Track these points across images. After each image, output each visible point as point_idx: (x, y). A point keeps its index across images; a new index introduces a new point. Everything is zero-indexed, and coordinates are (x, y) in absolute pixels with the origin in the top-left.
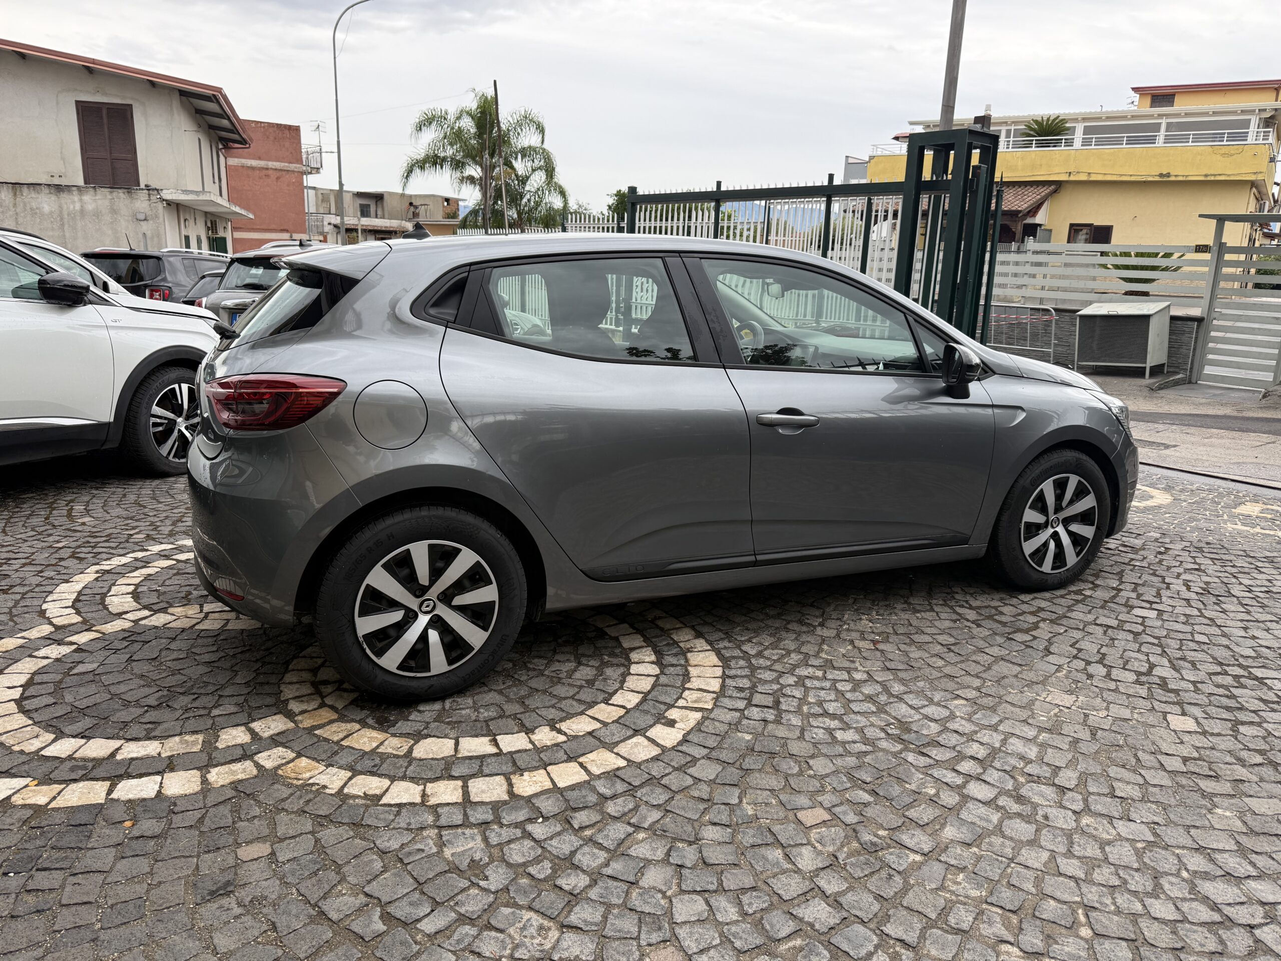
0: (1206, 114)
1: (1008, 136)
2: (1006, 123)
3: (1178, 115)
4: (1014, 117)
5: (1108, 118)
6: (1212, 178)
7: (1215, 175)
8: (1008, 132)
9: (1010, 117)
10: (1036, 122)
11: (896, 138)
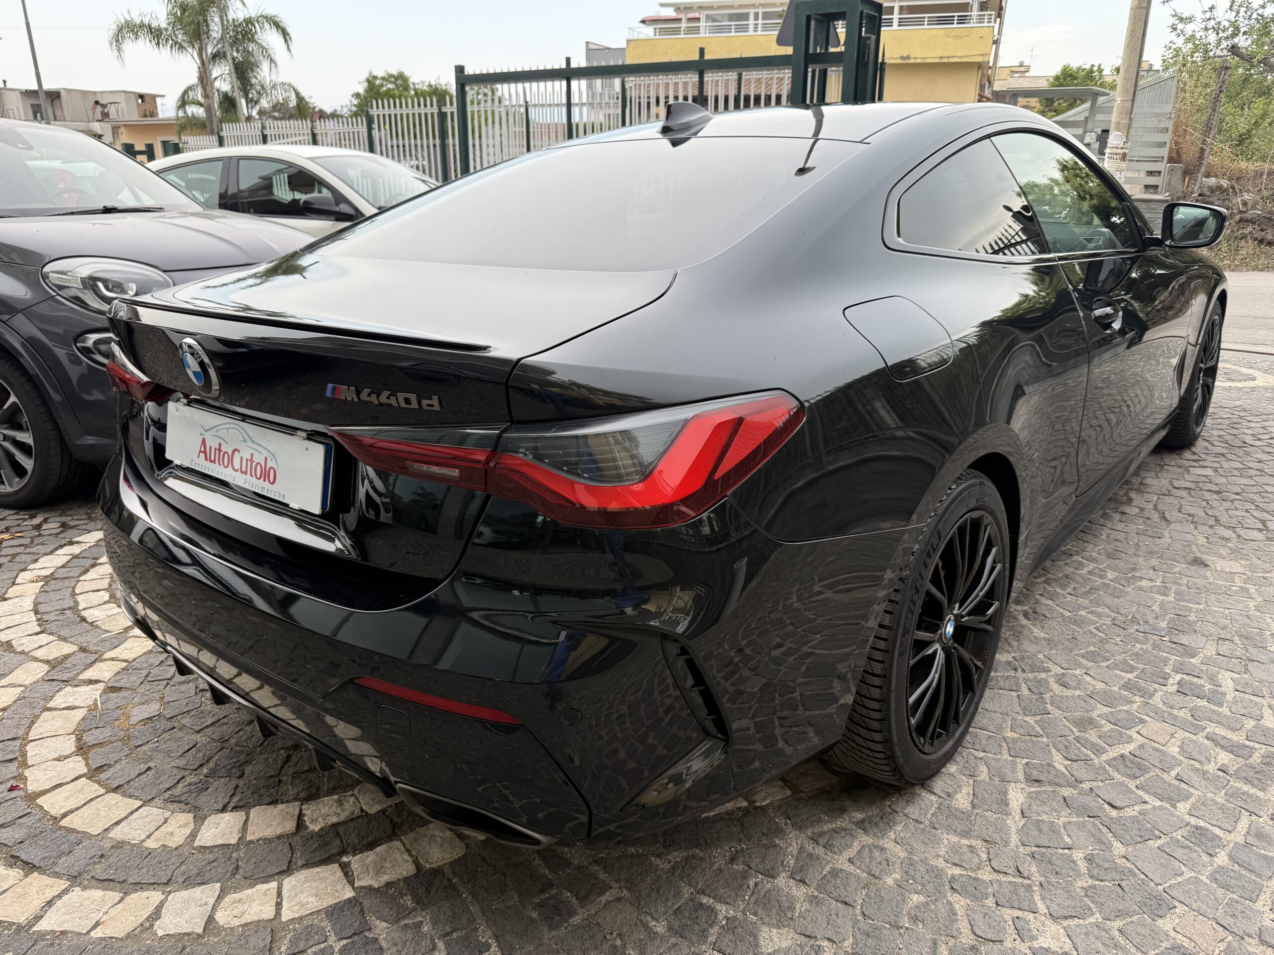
6: (946, 60)
7: (948, 57)
11: (643, 22)
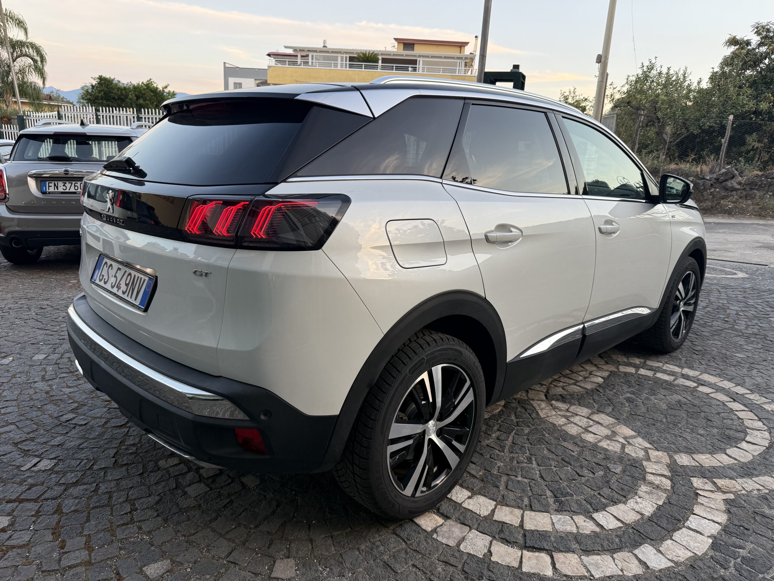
0: (441, 57)
1: (342, 60)
2: (340, 52)
3: (428, 57)
4: (345, 49)
5: (394, 55)
8: (342, 58)
9: (342, 49)
10: (363, 54)
11: (269, 55)
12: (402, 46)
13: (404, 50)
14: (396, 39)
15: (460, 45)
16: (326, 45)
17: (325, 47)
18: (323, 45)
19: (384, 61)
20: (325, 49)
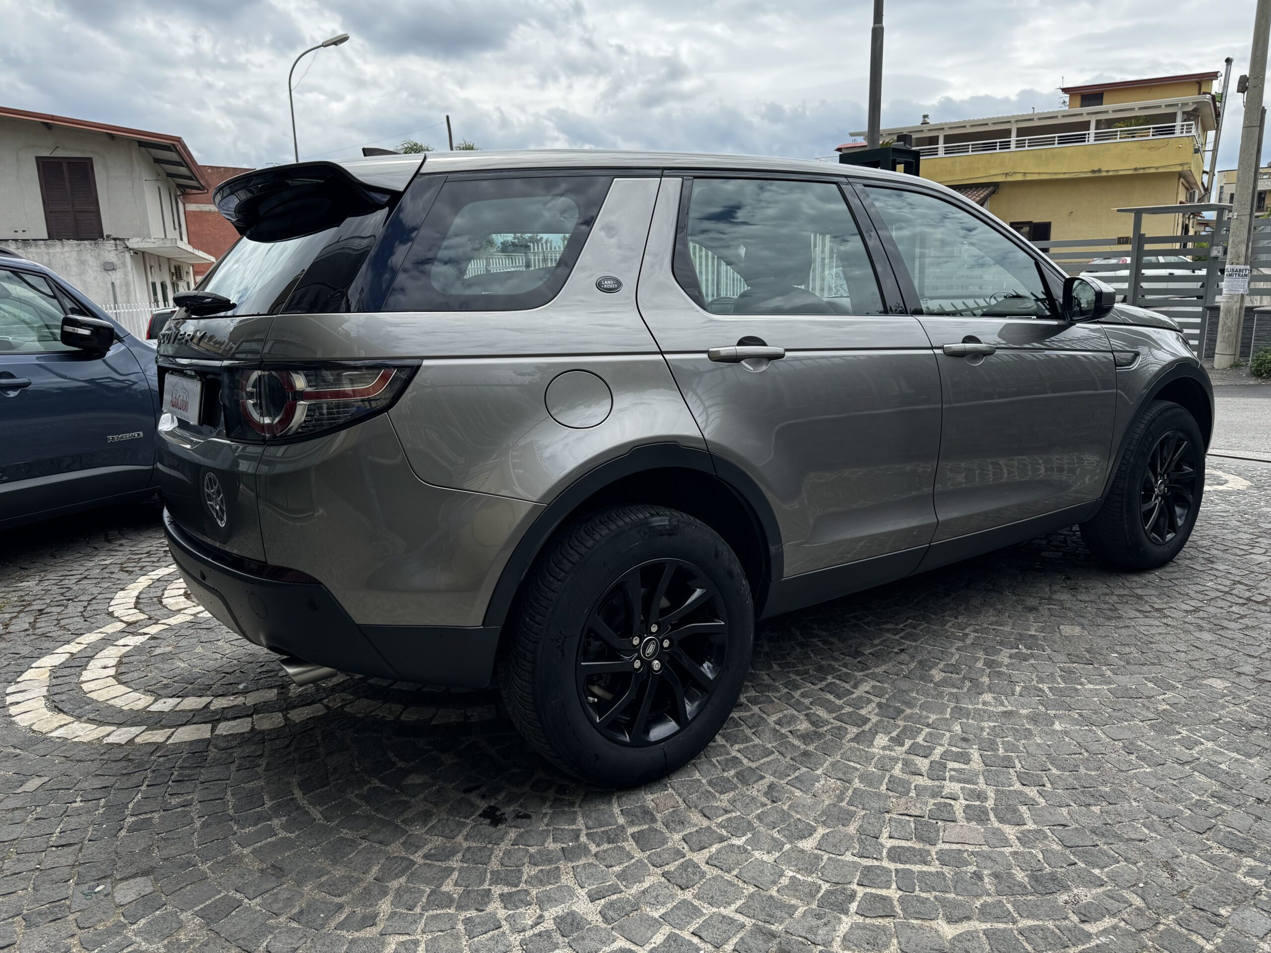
0: (1132, 110)
3: (1106, 112)
4: (950, 123)
5: (1040, 119)
6: (1142, 171)
7: (1144, 168)
11: (839, 150)
12: (1078, 101)
13: (1082, 106)
14: (1065, 90)
15: (1198, 80)
16: (928, 120)
17: (924, 123)
18: (921, 120)
19: (1021, 132)
20: (925, 127)
